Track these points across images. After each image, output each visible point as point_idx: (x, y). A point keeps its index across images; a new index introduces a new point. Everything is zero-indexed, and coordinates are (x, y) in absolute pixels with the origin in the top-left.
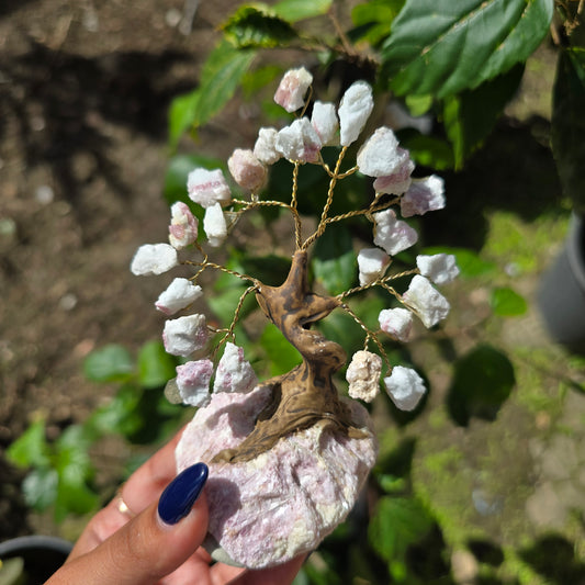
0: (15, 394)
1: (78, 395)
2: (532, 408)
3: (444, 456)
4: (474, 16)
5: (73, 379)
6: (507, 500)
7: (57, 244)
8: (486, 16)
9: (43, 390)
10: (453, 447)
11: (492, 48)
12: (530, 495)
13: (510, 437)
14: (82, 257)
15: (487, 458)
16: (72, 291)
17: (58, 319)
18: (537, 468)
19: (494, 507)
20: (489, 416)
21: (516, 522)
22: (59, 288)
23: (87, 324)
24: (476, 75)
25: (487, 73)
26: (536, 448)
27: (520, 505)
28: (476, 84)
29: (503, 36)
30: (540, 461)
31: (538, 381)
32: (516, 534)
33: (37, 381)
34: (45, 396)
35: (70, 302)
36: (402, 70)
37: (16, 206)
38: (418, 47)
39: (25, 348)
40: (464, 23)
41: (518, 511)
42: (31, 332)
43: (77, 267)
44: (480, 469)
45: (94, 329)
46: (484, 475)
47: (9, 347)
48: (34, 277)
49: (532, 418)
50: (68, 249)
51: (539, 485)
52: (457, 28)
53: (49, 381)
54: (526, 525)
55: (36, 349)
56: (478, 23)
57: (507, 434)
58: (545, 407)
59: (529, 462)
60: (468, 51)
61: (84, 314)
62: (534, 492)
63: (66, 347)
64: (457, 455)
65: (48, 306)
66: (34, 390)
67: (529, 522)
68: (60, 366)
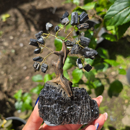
0: (12, 87)
1: (25, 88)
2: (124, 99)
3: (104, 108)
4: (122, 11)
5: (25, 84)
6: (118, 119)
7: (23, 56)
8: (125, 12)
9: (18, 86)
10: (106, 106)
11: (125, 17)
12: (122, 118)
13: (119, 104)
14: (28, 58)
15: (113, 109)
16: (26, 66)
17: (22, 71)
18: (125, 112)
19: (114, 120)
20: (117, 96)
21: (119, 124)
22: (23, 65)
23: (28, 73)
24: (122, 23)
25: (124, 22)
26: (125, 108)
27: (120, 120)
28: (122, 24)
29: (128, 15)
30: (125, 110)
31: (126, 93)
32: (119, 126)
33: (17, 84)
34: (18, 88)
35: (25, 68)
36: (108, 21)
37: (15, 47)
38: (111, 17)
39: (15, 77)
40: (120, 13)
41: (120, 121)
42: (16, 74)
43: (27, 61)
44: (112, 111)
45: (30, 74)
46: (113, 113)
47: (11, 76)
48: (18, 62)
49: (124, 101)
50: (25, 57)
51: (125, 116)
52: (119, 14)
53: (19, 84)
54: (122, 125)
55: (17, 77)
56: (123, 13)
57: (118, 104)
58: (127, 99)
59: (123, 111)
60: (121, 18)
61: (28, 71)
62: (124, 117)
63: (24, 77)
64: (107, 108)
65: (20, 68)
66: (16, 86)
67: (122, 124)
68: (22, 81)
